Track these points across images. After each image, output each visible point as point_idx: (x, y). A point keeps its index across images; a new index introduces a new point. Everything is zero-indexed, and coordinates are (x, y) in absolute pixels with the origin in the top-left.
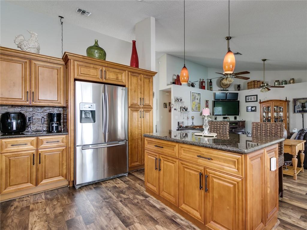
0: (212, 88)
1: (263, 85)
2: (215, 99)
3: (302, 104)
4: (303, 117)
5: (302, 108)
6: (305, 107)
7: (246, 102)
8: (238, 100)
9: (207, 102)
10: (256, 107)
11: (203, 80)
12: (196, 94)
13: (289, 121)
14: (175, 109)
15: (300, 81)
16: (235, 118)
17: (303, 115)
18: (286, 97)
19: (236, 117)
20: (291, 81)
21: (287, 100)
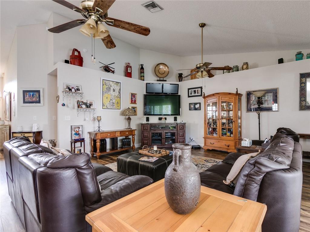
0: (144, 76)
1: (200, 66)
2: (147, 93)
3: (259, 98)
4: (259, 118)
5: (258, 104)
6: (262, 104)
7: (189, 97)
8: (179, 94)
9: (133, 95)
10: (200, 103)
11: (129, 64)
12: (111, 83)
13: (241, 123)
14: (64, 105)
15: (255, 66)
16: (175, 119)
17: (259, 115)
18: (237, 89)
19: (176, 117)
20: (245, 67)
21: (238, 93)
